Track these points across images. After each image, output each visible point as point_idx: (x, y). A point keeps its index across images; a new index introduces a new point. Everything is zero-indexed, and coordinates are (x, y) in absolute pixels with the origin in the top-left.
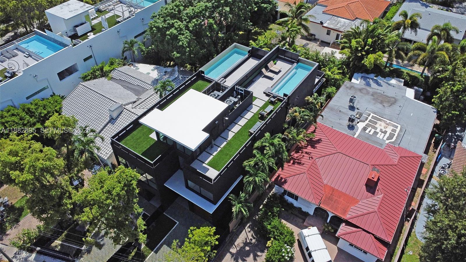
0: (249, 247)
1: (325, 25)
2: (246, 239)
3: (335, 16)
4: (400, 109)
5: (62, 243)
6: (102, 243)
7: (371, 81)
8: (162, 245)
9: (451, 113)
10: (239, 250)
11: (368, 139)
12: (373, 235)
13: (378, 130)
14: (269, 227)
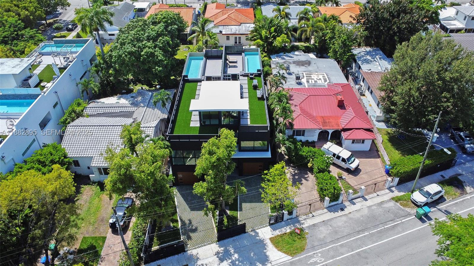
0: (297, 176)
1: (223, 33)
2: (291, 173)
3: (225, 26)
4: (316, 65)
5: (160, 246)
6: (194, 228)
7: (284, 56)
8: (241, 205)
9: (347, 55)
10: (293, 181)
11: (314, 86)
12: (363, 129)
13: (316, 80)
14: (304, 154)
